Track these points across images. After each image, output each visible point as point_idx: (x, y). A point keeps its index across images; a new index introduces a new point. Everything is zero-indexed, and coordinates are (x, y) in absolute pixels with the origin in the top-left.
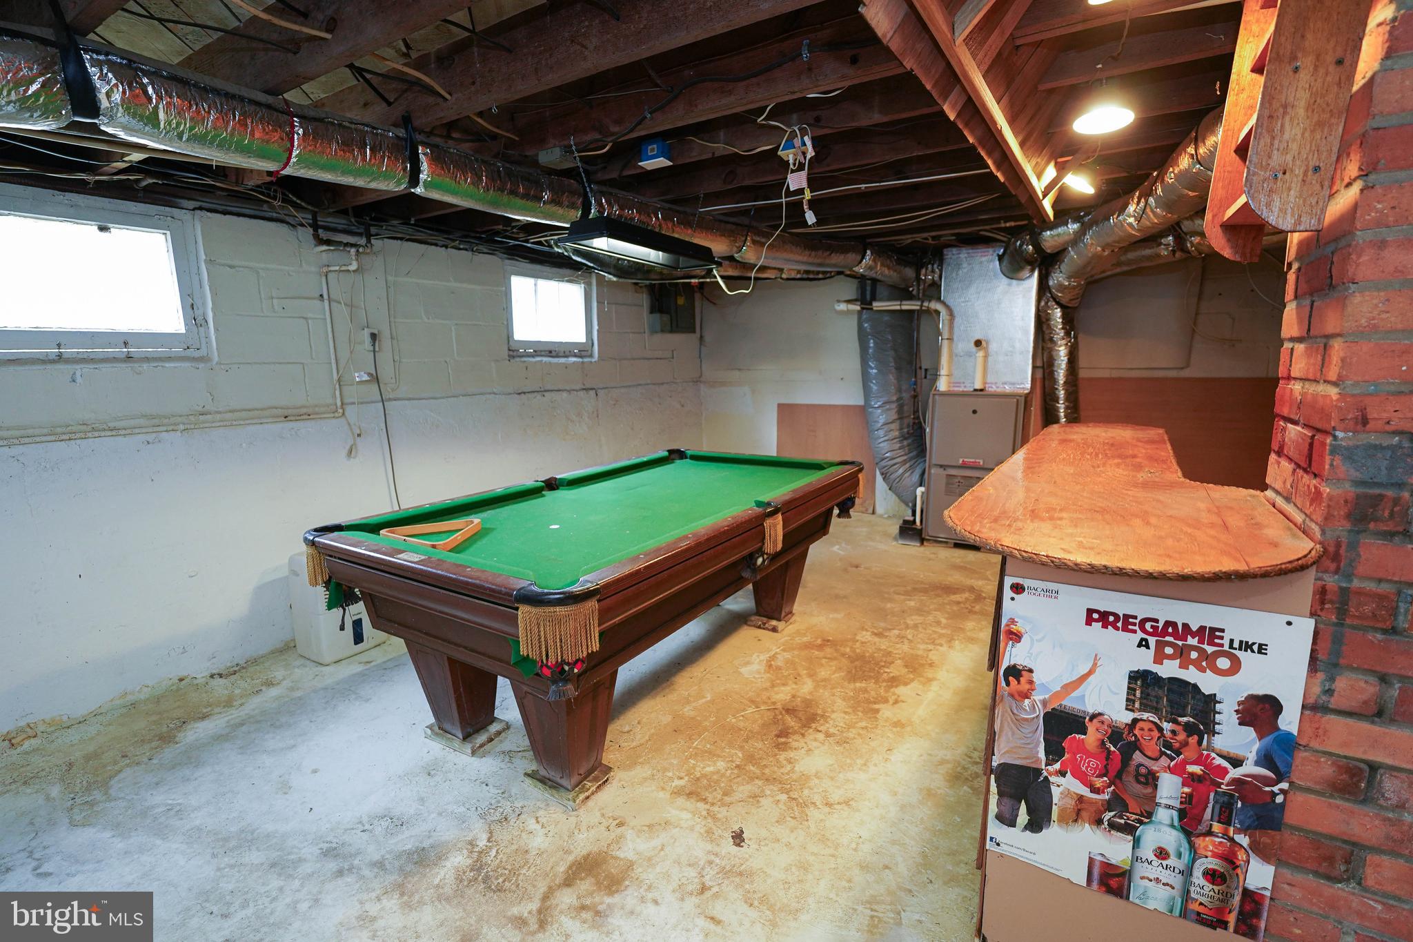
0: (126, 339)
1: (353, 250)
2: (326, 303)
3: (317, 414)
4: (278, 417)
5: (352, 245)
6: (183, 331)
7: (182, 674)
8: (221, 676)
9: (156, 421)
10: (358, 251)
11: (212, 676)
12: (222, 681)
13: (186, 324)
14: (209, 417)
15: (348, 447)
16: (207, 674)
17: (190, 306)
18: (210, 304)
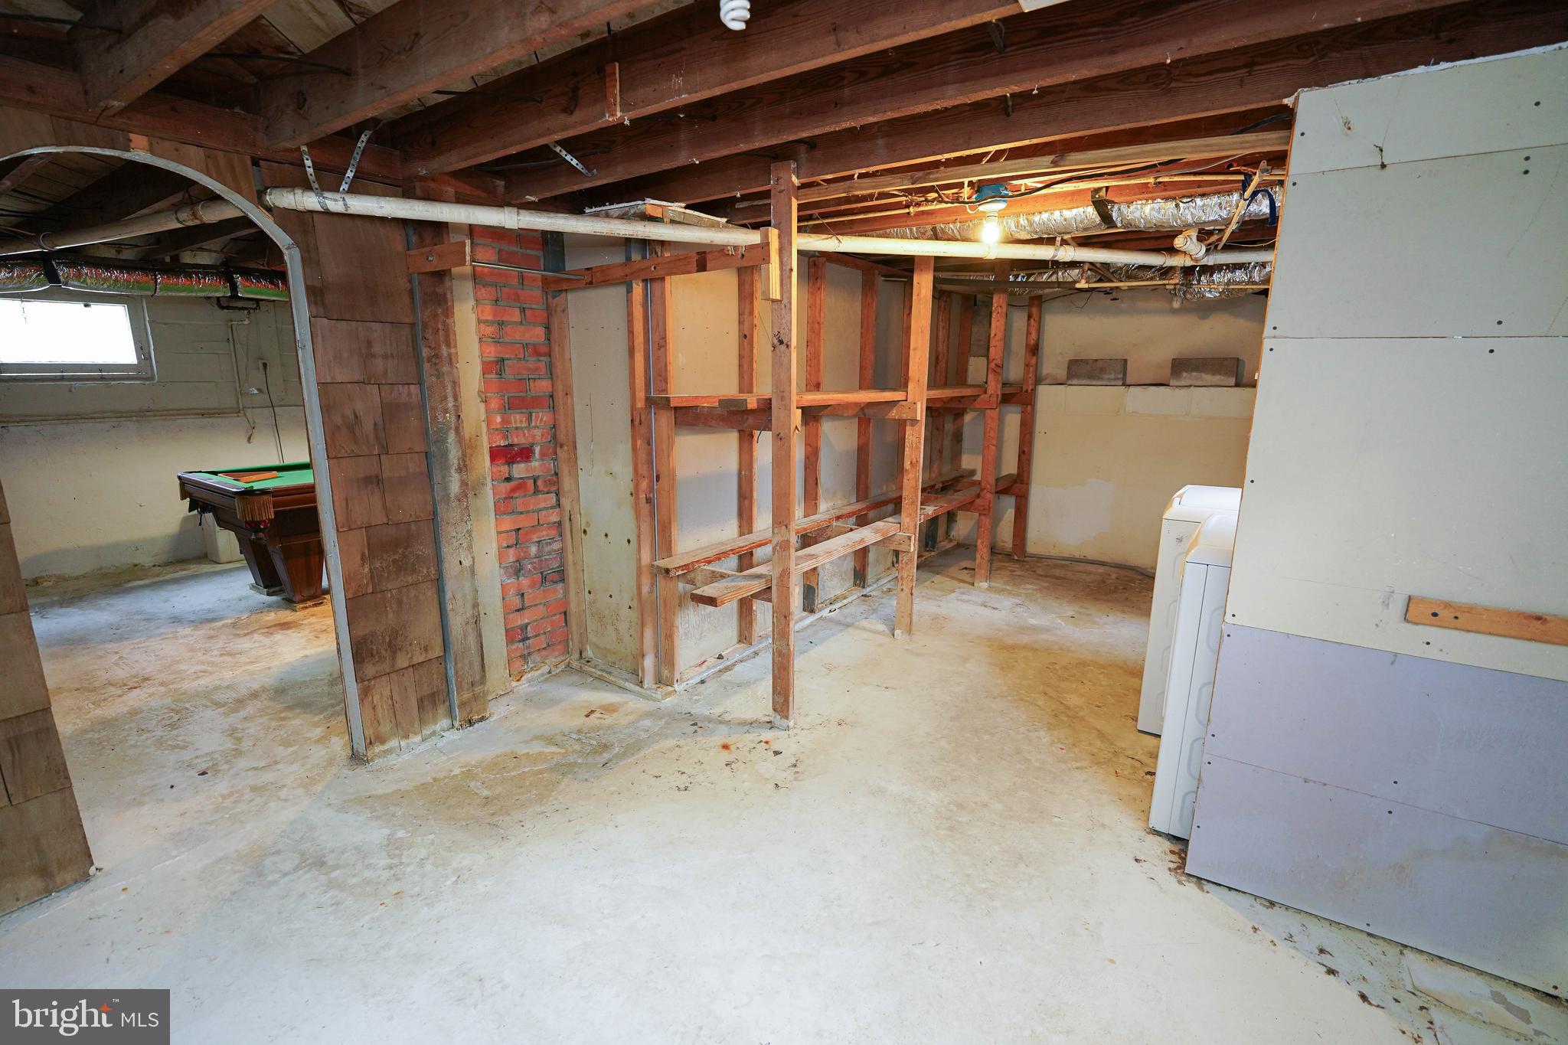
0: (100, 368)
1: (246, 312)
2: (232, 344)
3: (225, 413)
4: (198, 414)
5: (245, 309)
6: (136, 363)
7: (136, 562)
8: (159, 566)
9: (119, 415)
10: (249, 312)
11: (154, 566)
12: (158, 568)
13: (138, 359)
14: (152, 413)
15: (248, 436)
16: (152, 564)
17: (141, 347)
18: (152, 347)
